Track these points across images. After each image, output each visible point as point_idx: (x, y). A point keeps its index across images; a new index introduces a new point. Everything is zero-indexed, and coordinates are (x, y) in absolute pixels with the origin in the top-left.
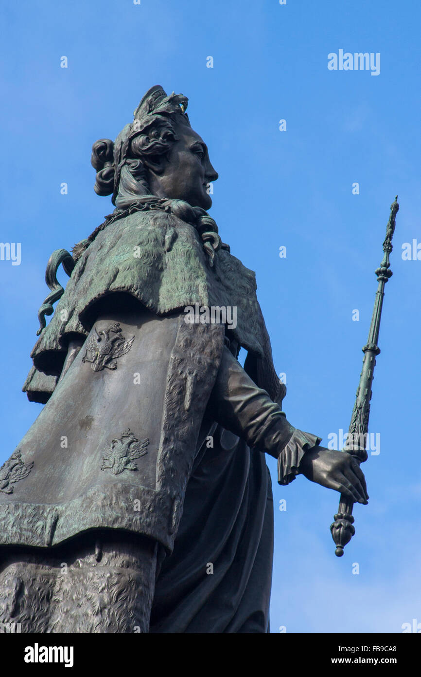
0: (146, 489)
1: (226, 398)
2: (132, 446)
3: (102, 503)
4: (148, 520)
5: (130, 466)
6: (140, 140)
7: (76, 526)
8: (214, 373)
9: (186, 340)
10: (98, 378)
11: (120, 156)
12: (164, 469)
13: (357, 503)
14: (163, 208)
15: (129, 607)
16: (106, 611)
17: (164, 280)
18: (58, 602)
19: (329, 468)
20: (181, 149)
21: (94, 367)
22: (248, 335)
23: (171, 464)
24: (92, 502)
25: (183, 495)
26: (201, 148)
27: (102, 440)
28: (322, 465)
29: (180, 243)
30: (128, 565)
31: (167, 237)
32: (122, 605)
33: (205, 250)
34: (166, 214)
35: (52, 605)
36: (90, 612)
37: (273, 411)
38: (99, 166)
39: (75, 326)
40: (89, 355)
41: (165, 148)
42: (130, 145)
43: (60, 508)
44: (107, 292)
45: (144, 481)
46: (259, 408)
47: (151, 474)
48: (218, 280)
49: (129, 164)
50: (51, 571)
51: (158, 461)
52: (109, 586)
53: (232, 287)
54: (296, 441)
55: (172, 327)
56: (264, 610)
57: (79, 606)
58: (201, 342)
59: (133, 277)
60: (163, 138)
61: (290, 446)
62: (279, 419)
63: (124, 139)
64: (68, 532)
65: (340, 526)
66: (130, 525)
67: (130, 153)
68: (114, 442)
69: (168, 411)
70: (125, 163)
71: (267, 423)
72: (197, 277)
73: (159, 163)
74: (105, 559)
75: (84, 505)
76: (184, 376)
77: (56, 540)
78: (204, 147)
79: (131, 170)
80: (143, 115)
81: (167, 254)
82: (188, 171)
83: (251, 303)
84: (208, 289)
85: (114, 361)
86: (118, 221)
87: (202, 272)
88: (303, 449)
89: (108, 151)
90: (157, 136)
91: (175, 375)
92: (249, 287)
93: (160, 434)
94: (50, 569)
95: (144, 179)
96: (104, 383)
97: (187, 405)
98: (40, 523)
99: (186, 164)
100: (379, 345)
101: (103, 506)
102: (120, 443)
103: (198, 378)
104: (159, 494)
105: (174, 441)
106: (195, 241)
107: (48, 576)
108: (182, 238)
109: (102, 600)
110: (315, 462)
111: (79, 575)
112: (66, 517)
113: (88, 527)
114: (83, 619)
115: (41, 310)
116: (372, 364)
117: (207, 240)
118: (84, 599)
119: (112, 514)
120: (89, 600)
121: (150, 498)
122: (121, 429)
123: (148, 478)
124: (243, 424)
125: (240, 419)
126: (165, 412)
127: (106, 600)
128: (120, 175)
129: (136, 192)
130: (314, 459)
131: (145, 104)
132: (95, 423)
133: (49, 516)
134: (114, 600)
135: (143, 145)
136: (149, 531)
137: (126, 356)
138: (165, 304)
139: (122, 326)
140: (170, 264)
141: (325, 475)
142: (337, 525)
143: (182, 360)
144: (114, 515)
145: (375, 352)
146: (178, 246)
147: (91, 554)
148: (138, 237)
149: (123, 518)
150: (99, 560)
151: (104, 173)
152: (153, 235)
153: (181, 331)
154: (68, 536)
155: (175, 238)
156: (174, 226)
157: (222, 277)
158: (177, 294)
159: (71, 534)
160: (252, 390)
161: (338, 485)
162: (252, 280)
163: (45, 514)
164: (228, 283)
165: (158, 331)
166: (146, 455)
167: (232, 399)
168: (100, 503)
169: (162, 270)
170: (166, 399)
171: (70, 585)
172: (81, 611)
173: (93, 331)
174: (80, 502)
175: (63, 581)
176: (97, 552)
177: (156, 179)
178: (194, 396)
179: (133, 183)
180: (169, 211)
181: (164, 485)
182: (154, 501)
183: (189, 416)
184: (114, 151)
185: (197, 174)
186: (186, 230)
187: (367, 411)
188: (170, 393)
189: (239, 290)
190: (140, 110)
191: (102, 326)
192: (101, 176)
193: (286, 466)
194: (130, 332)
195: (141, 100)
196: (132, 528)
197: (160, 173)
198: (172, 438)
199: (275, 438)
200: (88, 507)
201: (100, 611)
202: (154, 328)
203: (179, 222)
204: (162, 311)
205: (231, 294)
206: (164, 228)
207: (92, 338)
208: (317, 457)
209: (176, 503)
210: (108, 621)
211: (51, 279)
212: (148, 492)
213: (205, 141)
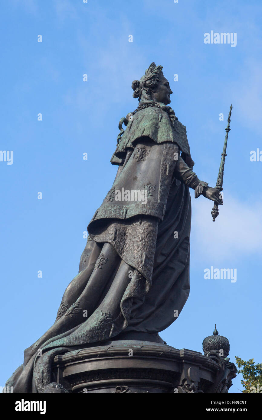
0: (156, 202)
1: (179, 171)
2: (151, 187)
3: (142, 206)
4: (156, 212)
5: (150, 194)
6: (149, 81)
7: (134, 213)
8: (175, 163)
9: (167, 152)
10: (138, 164)
11: (142, 87)
12: (161, 195)
13: (220, 205)
14: (157, 106)
15: (150, 239)
16: (143, 240)
17: (159, 132)
18: (128, 236)
19: (211, 194)
20: (161, 85)
21: (137, 160)
22: (185, 149)
23: (163, 193)
24: (138, 206)
25: (166, 203)
26: (168, 84)
27: (140, 184)
28: (209, 192)
29: (163, 119)
30: (150, 226)
31: (159, 117)
32: (148, 238)
33: (171, 121)
34: (159, 108)
35: (126, 237)
36: (138, 240)
37: (194, 175)
38: (134, 89)
39: (130, 145)
40: (135, 156)
41: (156, 84)
42: (145, 83)
43: (128, 206)
44: (142, 136)
45: (155, 199)
46: (189, 174)
47: (157, 197)
48: (175, 130)
49: (145, 89)
50: (125, 226)
51: (159, 193)
52: (144, 232)
53: (179, 133)
54: (201, 185)
55: (162, 148)
56: (189, 236)
57: (135, 238)
58: (171, 153)
59: (150, 131)
60: (156, 81)
61: (199, 186)
62: (195, 178)
63: (143, 81)
64: (131, 215)
65: (214, 212)
66: (151, 214)
67: (145, 86)
68: (145, 186)
69: (161, 176)
70: (144, 89)
71: (192, 179)
72: (170, 131)
73: (154, 89)
74: (143, 224)
75: (136, 206)
76: (166, 164)
77: (127, 217)
78: (168, 83)
79: (146, 91)
80: (149, 73)
81: (160, 123)
82: (164, 92)
83: (185, 137)
84: (173, 135)
85: (143, 158)
86: (143, 110)
87: (171, 129)
88: (203, 187)
89: (138, 84)
90: (154, 81)
91: (163, 164)
92: (184, 132)
93: (159, 184)
94: (125, 225)
95: (150, 94)
96: (140, 165)
97: (167, 174)
98: (122, 211)
99: (163, 89)
100: (226, 153)
101: (142, 207)
102: (147, 186)
103: (171, 165)
104: (159, 203)
105: (164, 186)
106: (168, 118)
107: (124, 228)
108: (164, 117)
109: (142, 237)
110: (207, 191)
111: (134, 228)
112: (130, 210)
113: (137, 214)
114: (136, 242)
115: (118, 138)
116: (224, 159)
117: (171, 117)
118: (136, 236)
119: (145, 210)
120: (138, 236)
121: (157, 205)
122: (146, 182)
123: (156, 198)
124: (184, 179)
125: (183, 178)
126: (160, 176)
127: (143, 236)
128: (142, 93)
129: (148, 99)
130: (206, 190)
131: (150, 70)
132: (138, 179)
133: (125, 209)
134: (146, 237)
135: (150, 83)
136: (157, 215)
137: (147, 157)
138: (160, 140)
139: (146, 146)
140: (161, 126)
141: (210, 196)
142: (213, 212)
143: (166, 159)
144: (146, 210)
145: (225, 155)
146: (163, 120)
147: (138, 222)
148: (150, 117)
149: (148, 211)
150: (141, 224)
151: (136, 92)
152: (155, 116)
153: (165, 149)
154: (131, 216)
155: (162, 117)
156: (161, 113)
157: (176, 129)
158: (163, 137)
159: (132, 216)
160: (187, 168)
161: (214, 199)
162: (185, 130)
163: (123, 208)
164: (178, 131)
165: (157, 149)
166: (155, 191)
167: (181, 171)
168: (141, 206)
169: (158, 128)
170: (161, 172)
171: (131, 231)
172: (135, 240)
173: (136, 148)
174: (135, 205)
175: (129, 229)
176: (140, 221)
177: (153, 94)
178: (169, 171)
179: (146, 96)
180: (159, 107)
181: (161, 200)
182: (158, 206)
183: (168, 177)
184: (140, 85)
185: (166, 93)
186: (165, 114)
187: (223, 175)
188: (162, 170)
189: (182, 134)
190: (149, 72)
191: (139, 146)
192: (135, 92)
193: (197, 193)
194: (148, 148)
195: (148, 68)
196: (151, 215)
197: (155, 92)
198: (163, 185)
199: (194, 184)
200: (137, 207)
201: (142, 240)
202: (156, 148)
203: (163, 111)
204: (159, 143)
205: (179, 135)
206: (158, 114)
207: (136, 150)
208: (207, 190)
209: (164, 206)
210: (144, 244)
211: (120, 127)
212: (156, 203)
213: (169, 82)
